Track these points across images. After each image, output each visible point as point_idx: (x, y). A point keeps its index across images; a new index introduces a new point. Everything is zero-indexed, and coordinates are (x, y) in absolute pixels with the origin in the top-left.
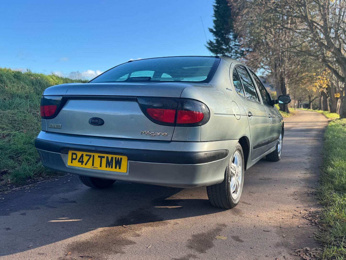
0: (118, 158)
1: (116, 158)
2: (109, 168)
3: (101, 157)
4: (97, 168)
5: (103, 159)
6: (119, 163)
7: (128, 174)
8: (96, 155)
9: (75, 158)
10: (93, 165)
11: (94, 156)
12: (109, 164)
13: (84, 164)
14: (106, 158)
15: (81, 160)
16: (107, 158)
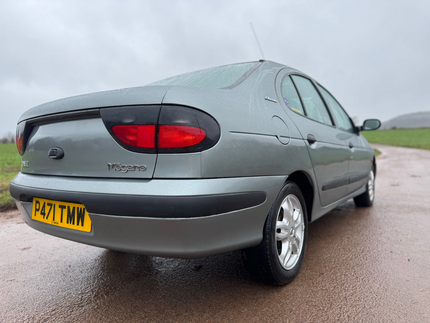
0: (81, 208)
1: (78, 208)
2: (70, 223)
3: (62, 207)
4: (58, 223)
5: (64, 209)
6: (81, 217)
7: (92, 234)
8: (57, 204)
9: (38, 208)
10: (54, 220)
11: (54, 205)
12: (70, 218)
13: (46, 217)
14: (67, 207)
15: (43, 212)
16: (69, 207)
